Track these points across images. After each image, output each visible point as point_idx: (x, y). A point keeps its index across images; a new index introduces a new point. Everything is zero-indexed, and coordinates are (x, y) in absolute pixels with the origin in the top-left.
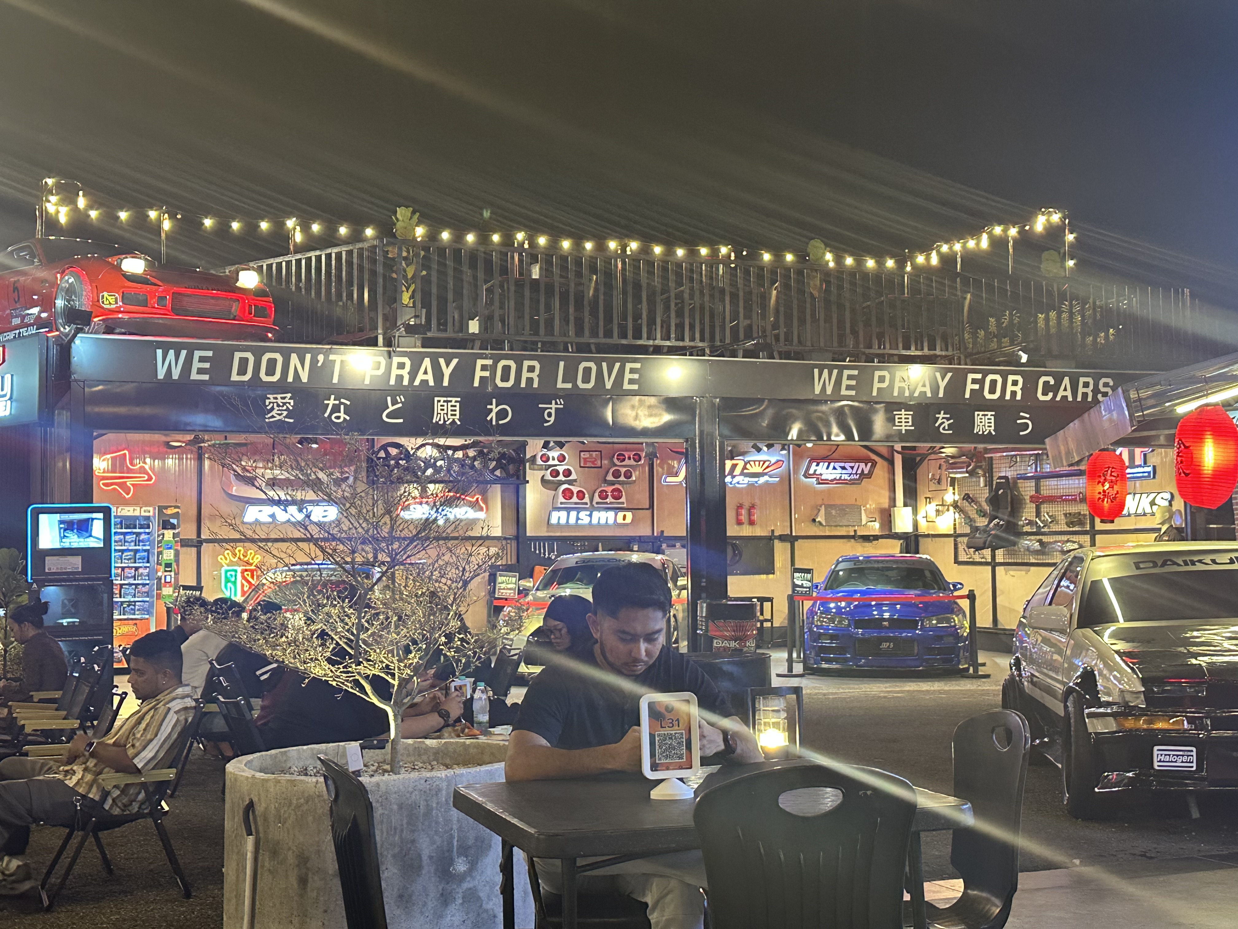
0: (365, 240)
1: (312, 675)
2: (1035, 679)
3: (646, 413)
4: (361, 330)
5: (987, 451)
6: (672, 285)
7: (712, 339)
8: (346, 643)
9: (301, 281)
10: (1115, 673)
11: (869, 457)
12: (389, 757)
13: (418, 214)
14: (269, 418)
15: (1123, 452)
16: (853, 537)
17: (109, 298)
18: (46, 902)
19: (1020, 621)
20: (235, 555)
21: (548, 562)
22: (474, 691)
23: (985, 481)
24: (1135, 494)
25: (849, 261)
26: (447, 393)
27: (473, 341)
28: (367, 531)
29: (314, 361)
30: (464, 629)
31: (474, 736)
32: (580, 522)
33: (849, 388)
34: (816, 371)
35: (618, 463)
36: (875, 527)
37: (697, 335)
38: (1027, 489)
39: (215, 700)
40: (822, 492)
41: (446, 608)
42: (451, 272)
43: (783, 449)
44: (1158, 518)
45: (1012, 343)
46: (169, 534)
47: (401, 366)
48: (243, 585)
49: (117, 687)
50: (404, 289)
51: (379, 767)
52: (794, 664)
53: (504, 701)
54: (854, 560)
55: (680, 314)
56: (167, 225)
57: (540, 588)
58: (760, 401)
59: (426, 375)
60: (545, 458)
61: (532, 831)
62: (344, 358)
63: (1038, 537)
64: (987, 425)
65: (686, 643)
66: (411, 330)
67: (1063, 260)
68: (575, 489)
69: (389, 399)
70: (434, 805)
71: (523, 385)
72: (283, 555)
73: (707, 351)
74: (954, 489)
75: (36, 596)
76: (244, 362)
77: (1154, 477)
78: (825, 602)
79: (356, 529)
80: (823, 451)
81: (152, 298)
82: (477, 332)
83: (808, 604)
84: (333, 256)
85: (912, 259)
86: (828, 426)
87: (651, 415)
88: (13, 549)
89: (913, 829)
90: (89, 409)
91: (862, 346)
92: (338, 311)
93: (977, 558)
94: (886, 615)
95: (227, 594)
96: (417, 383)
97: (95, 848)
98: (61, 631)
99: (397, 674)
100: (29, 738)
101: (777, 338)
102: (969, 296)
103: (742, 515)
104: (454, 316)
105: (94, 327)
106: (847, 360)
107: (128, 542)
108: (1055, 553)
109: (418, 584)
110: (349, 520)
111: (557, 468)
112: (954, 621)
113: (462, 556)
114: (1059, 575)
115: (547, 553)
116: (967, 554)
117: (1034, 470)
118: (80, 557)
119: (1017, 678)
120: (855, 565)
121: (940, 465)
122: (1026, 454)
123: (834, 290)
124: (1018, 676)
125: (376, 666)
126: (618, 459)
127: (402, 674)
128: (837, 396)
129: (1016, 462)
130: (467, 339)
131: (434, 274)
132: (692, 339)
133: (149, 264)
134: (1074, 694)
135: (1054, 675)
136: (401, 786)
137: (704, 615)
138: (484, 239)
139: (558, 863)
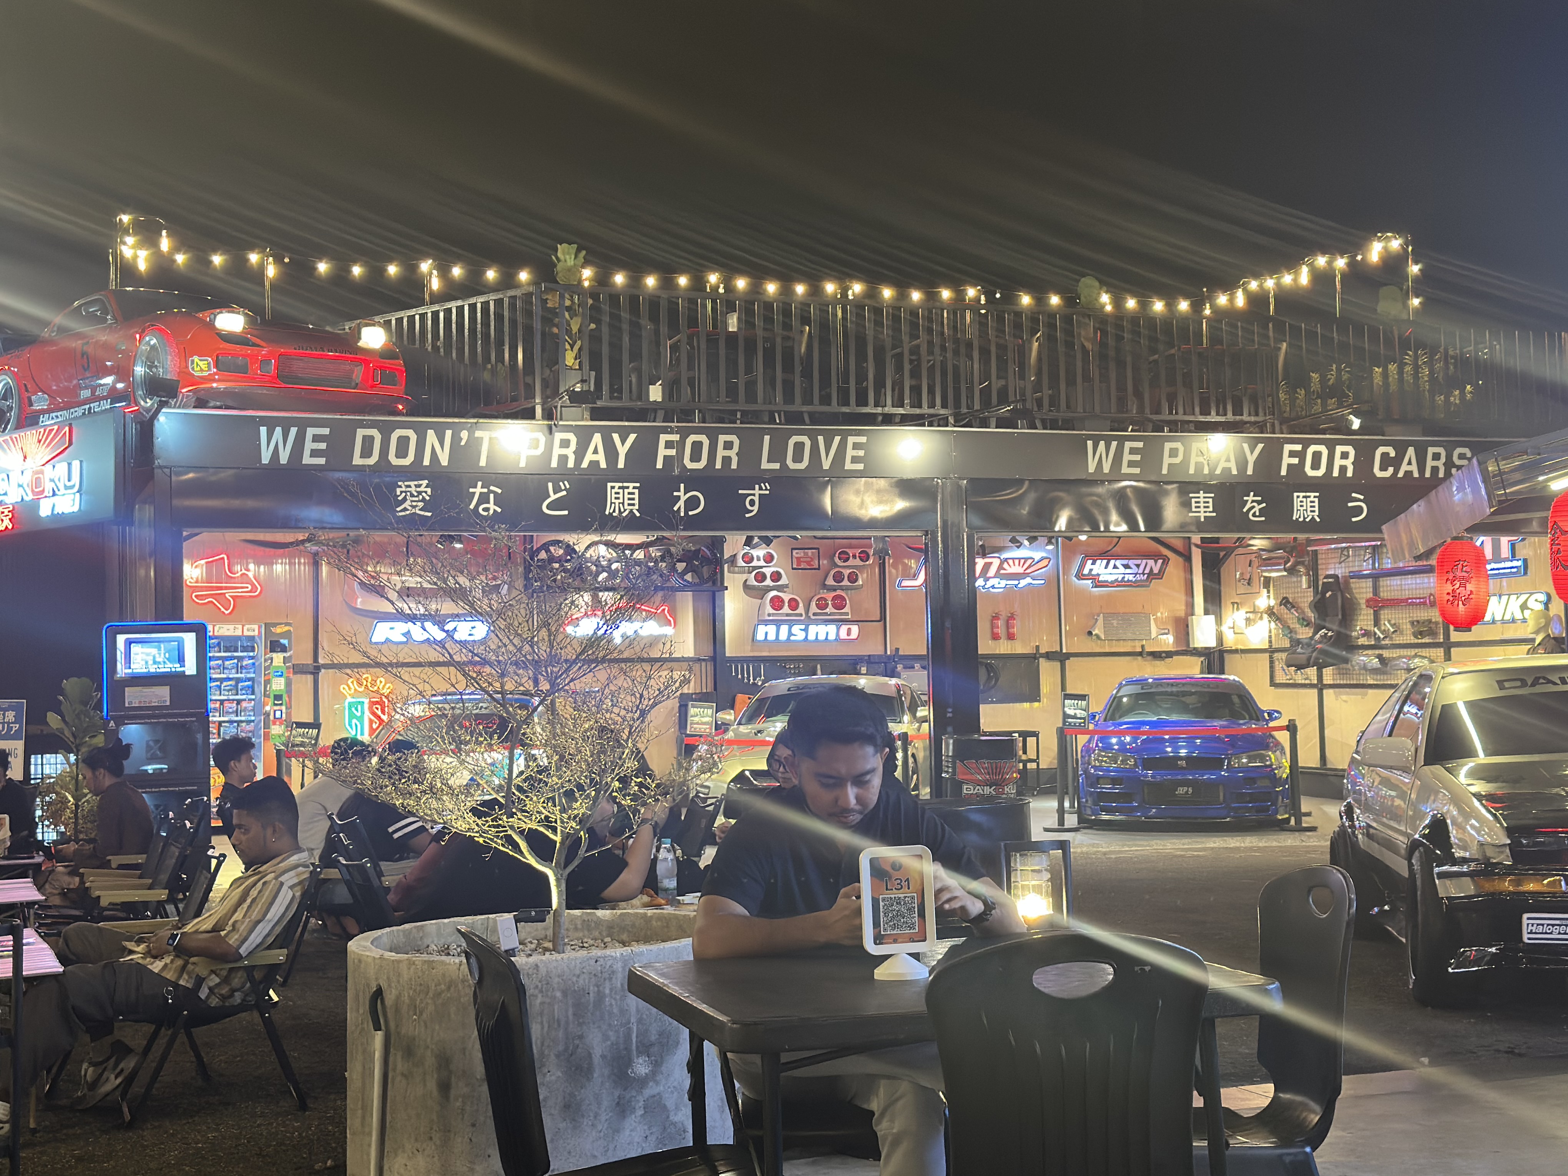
0: (517, 285)
1: (454, 830)
2: (1372, 831)
3: (875, 499)
4: (514, 399)
5: (1309, 542)
6: (905, 338)
7: (957, 405)
9: (439, 339)
10: (1473, 822)
11: (1160, 552)
12: (550, 933)
13: (584, 253)
14: (401, 511)
15: (1484, 542)
16: (1140, 654)
17: (201, 363)
18: (127, 1116)
19: (1353, 757)
20: (361, 685)
21: (755, 689)
22: (658, 850)
23: (1309, 581)
24: (1500, 596)
25: (1131, 304)
26: (623, 477)
27: (655, 411)
28: (520, 650)
29: (456, 438)
30: (644, 770)
31: (659, 906)
32: (792, 638)
33: (1131, 464)
34: (1090, 443)
35: (840, 563)
36: (1168, 641)
37: (938, 401)
38: (1362, 591)
39: (335, 864)
40: (1101, 597)
41: (620, 745)
42: (625, 327)
43: (1050, 542)
44: (1531, 626)
45: (1340, 405)
46: (278, 658)
47: (565, 444)
48: (371, 722)
49: (214, 848)
50: (568, 347)
51: (539, 944)
52: (1066, 815)
53: (696, 864)
54: (1141, 682)
55: (915, 374)
56: (271, 271)
57: (743, 721)
58: (1020, 482)
59: (595, 454)
60: (748, 559)
61: (722, 1018)
62: (494, 434)
63: (1377, 652)
64: (1309, 509)
65: (928, 790)
66: (576, 398)
67: (1406, 297)
68: (786, 597)
69: (550, 485)
70: (607, 991)
71: (718, 466)
72: (416, 681)
73: (951, 420)
74: (1269, 592)
75: (113, 736)
76: (368, 441)
77: (1525, 573)
78: (1104, 737)
79: (506, 647)
80: (1099, 545)
81: (252, 364)
82: (660, 400)
83: (1082, 739)
84: (479, 306)
85: (1211, 299)
86: (1106, 512)
87: (880, 502)
88: (84, 678)
89: (1204, 1014)
90: (176, 502)
91: (1147, 411)
92: (487, 376)
93: (1299, 678)
94: (1183, 752)
95: (351, 733)
96: (585, 465)
97: (189, 1049)
98: (145, 780)
99: (559, 828)
100: (106, 913)
101: (1039, 402)
102: (1284, 345)
103: (998, 627)
104: (631, 382)
105: (182, 401)
106: (1130, 430)
107: (227, 669)
108: (1399, 672)
109: (585, 715)
110: (497, 636)
111: (763, 570)
112: (1270, 759)
113: (639, 679)
114: (1402, 698)
115: (751, 678)
116: (1286, 675)
117: (1370, 567)
118: (168, 687)
119: (1350, 830)
120: (1142, 689)
121: (1251, 561)
122: (1362, 546)
123: (1111, 342)
124: (1350, 827)
125: (534, 818)
126: (840, 559)
127: (566, 828)
128: (1116, 474)
129: (1348, 556)
130: (648, 409)
131: (605, 330)
132: (932, 405)
133: (251, 321)
134: (1421, 849)
135: (1393, 824)
136: (566, 969)
137: (950, 754)
138: (667, 283)
139: (757, 1059)
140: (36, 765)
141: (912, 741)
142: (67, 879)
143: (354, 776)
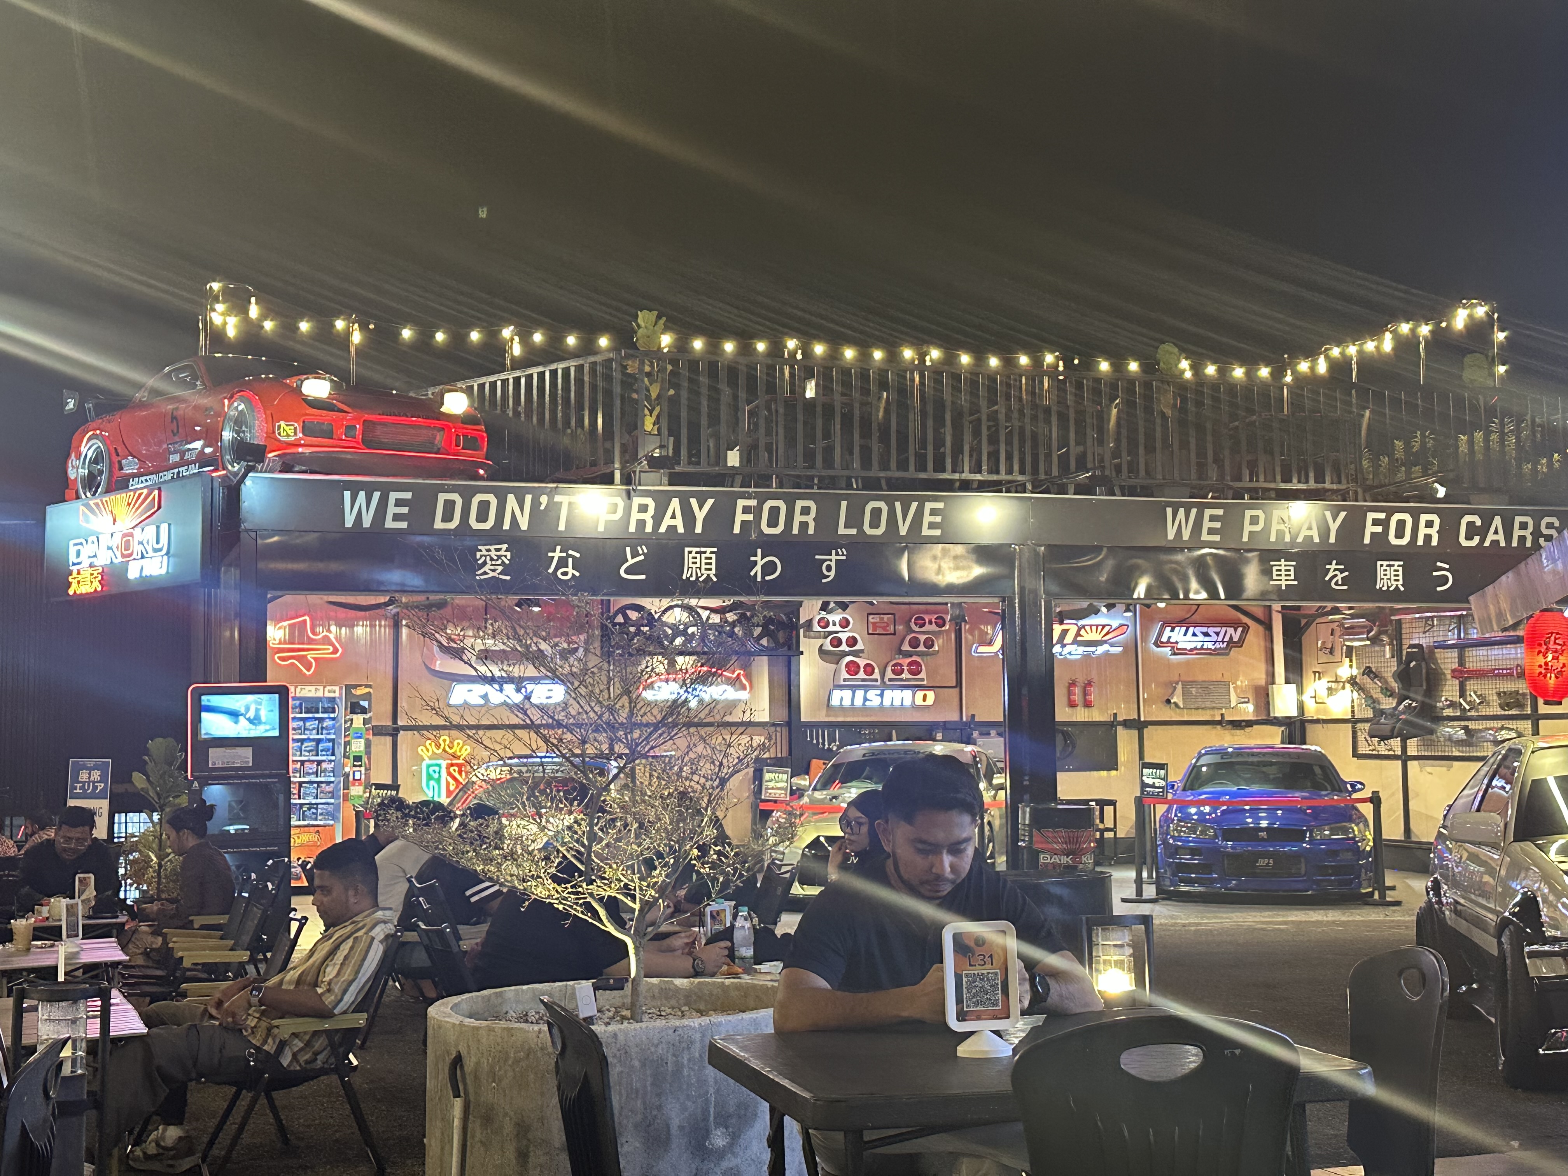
0: (597, 351)
1: (533, 897)
2: (1459, 907)
3: (952, 565)
4: (594, 464)
5: (1393, 611)
6: (983, 403)
7: (1035, 471)
8: (574, 856)
9: (520, 405)
10: (1564, 900)
11: (1240, 619)
12: (628, 1000)
13: (664, 319)
14: (480, 575)
16: (1219, 723)
17: (287, 428)
19: (1439, 832)
20: (439, 746)
21: (828, 754)
23: (1392, 650)
25: (1211, 370)
26: (699, 542)
27: (733, 477)
28: (600, 717)
29: (536, 503)
30: (722, 838)
31: (735, 975)
32: (868, 703)
33: (1211, 531)
34: (1169, 511)
35: (916, 629)
36: (1248, 711)
37: (1016, 467)
38: (1448, 661)
39: (415, 928)
40: (1179, 664)
41: (699, 812)
42: (704, 391)
43: (1128, 610)
45: (1425, 473)
46: (358, 720)
47: (643, 508)
48: (448, 784)
49: (295, 910)
50: (647, 412)
51: (617, 1012)
52: (1144, 886)
53: (772, 932)
54: (1221, 752)
55: (993, 440)
56: (357, 337)
57: (818, 787)
58: (1098, 549)
59: (673, 519)
60: (823, 623)
61: (806, 1095)
62: (572, 499)
63: (1463, 723)
64: (1393, 578)
65: (1004, 858)
66: (655, 464)
67: (1492, 364)
68: (862, 662)
69: (628, 549)
70: (686, 1062)
71: (795, 531)
72: (497, 746)
73: (1029, 486)
74: (1351, 661)
76: (449, 506)
78: (1183, 806)
79: (587, 713)
80: (1181, 613)
81: (338, 428)
82: (738, 465)
83: (1161, 809)
84: (560, 372)
85: (1292, 365)
86: (1185, 580)
87: (957, 568)
88: (169, 739)
89: (1295, 1100)
90: (261, 565)
91: (1228, 478)
92: (566, 441)
93: (1383, 750)
94: (1264, 824)
95: (429, 795)
96: (662, 529)
97: (268, 1111)
98: (227, 840)
99: (638, 896)
100: (188, 973)
101: (1118, 469)
102: (1367, 413)
103: (1075, 695)
104: (708, 446)
105: (268, 464)
106: (1210, 496)
107: (308, 729)
108: (1485, 744)
109: (664, 783)
110: (578, 703)
111: (839, 635)
112: (1353, 831)
113: (718, 748)
114: (1491, 773)
115: (826, 743)
116: (1369, 745)
117: (1456, 637)
118: (250, 749)
119: (1436, 906)
120: (1222, 758)
121: (1333, 630)
122: (1446, 616)
123: (1191, 407)
124: (1437, 903)
125: (613, 885)
126: (916, 624)
127: (645, 896)
128: (1196, 542)
129: (1433, 626)
130: (725, 474)
131: (684, 394)
132: (1010, 471)
133: (335, 386)
134: (1511, 927)
135: (1483, 902)
136: (644, 1038)
137: (1027, 822)
138: (746, 349)
139: (840, 1136)
140: (120, 823)
141: (988, 809)
142: (150, 938)
143: (436, 842)
